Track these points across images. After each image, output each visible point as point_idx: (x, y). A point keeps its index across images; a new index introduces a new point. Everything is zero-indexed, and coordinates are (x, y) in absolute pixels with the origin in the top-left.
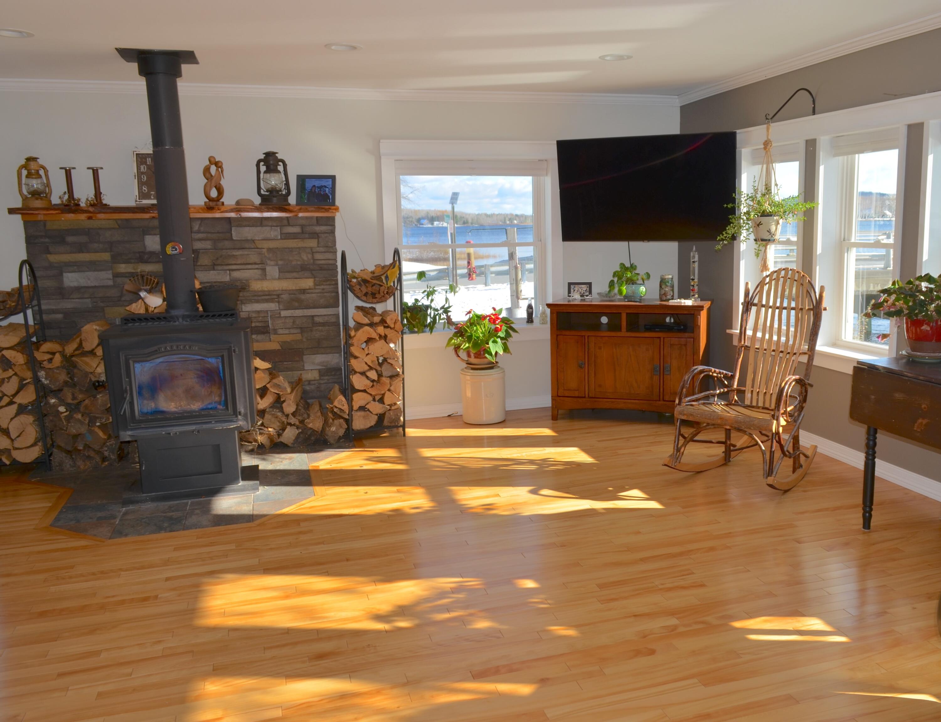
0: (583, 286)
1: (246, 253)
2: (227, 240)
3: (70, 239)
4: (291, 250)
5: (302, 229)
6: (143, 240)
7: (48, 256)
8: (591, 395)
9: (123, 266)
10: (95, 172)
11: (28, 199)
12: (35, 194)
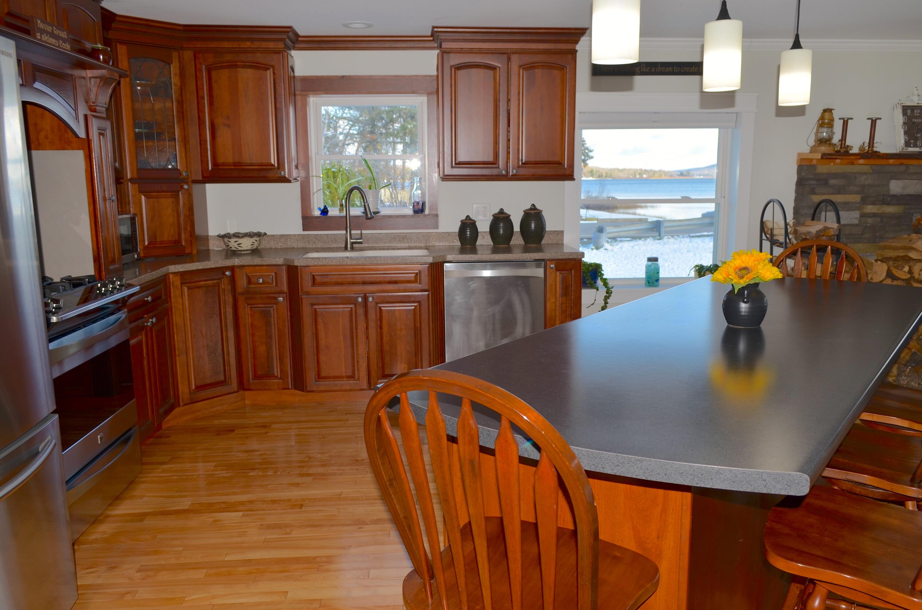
3: (832, 182)
6: (888, 185)
7: (809, 195)
9: (870, 207)
10: (874, 122)
11: (814, 146)
12: (821, 141)
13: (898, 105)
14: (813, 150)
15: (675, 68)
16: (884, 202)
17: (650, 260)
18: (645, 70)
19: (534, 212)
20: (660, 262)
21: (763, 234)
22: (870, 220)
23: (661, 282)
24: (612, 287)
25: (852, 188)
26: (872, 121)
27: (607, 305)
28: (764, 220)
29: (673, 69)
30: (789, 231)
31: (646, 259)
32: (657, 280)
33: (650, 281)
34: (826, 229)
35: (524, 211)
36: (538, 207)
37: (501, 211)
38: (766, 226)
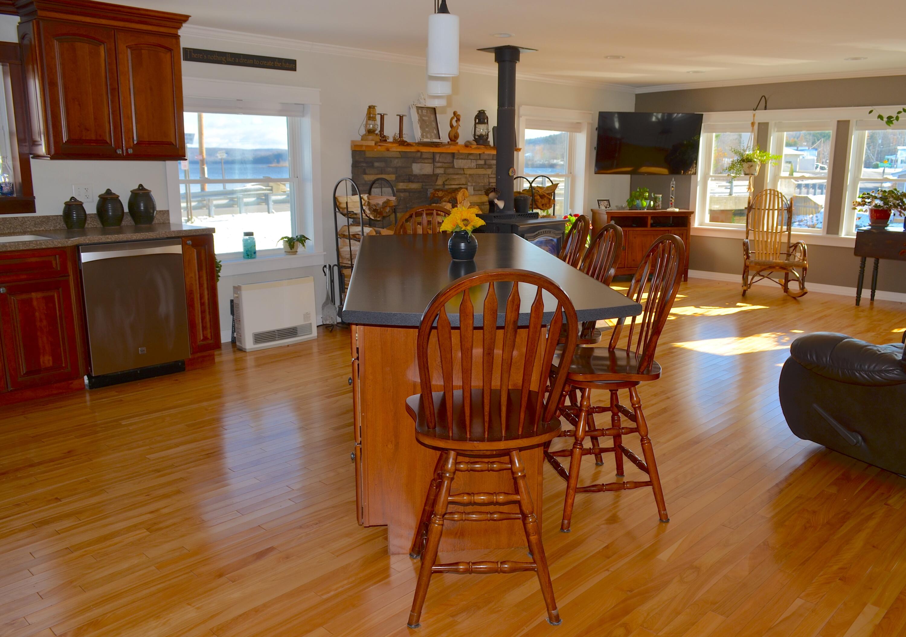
0: (605, 202)
1: (460, 177)
2: (451, 168)
3: (376, 164)
4: (479, 176)
5: (485, 162)
6: (411, 167)
7: (364, 176)
8: (628, 266)
9: (401, 184)
10: (401, 118)
11: (365, 135)
12: (370, 132)
13: (413, 106)
14: (363, 138)
15: (255, 61)
16: (410, 181)
17: (247, 234)
18: (230, 60)
19: (142, 193)
20: (255, 236)
21: (337, 209)
22: (402, 195)
23: (257, 254)
24: (220, 262)
25: (389, 169)
26: (400, 117)
27: (219, 278)
28: (336, 195)
29: (254, 61)
30: (363, 204)
31: (243, 234)
32: (255, 253)
33: (249, 254)
34: (388, 201)
35: (131, 191)
36: (146, 187)
37: (109, 192)
38: (338, 201)
